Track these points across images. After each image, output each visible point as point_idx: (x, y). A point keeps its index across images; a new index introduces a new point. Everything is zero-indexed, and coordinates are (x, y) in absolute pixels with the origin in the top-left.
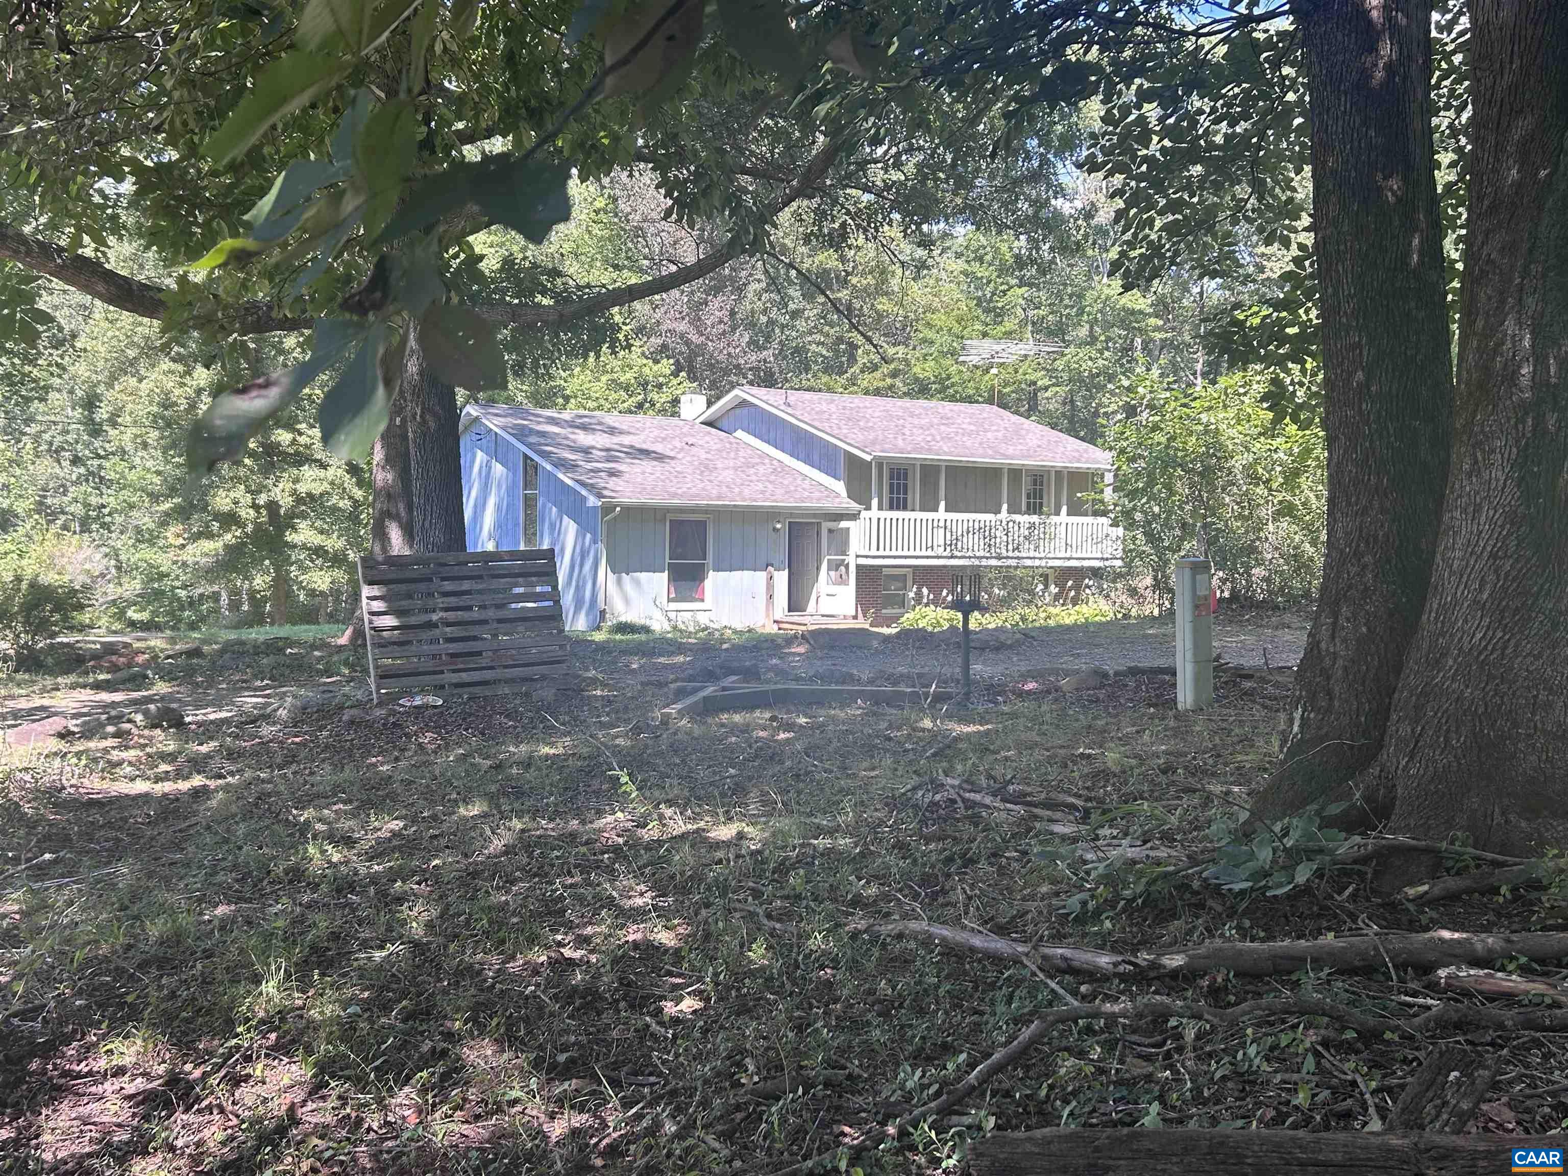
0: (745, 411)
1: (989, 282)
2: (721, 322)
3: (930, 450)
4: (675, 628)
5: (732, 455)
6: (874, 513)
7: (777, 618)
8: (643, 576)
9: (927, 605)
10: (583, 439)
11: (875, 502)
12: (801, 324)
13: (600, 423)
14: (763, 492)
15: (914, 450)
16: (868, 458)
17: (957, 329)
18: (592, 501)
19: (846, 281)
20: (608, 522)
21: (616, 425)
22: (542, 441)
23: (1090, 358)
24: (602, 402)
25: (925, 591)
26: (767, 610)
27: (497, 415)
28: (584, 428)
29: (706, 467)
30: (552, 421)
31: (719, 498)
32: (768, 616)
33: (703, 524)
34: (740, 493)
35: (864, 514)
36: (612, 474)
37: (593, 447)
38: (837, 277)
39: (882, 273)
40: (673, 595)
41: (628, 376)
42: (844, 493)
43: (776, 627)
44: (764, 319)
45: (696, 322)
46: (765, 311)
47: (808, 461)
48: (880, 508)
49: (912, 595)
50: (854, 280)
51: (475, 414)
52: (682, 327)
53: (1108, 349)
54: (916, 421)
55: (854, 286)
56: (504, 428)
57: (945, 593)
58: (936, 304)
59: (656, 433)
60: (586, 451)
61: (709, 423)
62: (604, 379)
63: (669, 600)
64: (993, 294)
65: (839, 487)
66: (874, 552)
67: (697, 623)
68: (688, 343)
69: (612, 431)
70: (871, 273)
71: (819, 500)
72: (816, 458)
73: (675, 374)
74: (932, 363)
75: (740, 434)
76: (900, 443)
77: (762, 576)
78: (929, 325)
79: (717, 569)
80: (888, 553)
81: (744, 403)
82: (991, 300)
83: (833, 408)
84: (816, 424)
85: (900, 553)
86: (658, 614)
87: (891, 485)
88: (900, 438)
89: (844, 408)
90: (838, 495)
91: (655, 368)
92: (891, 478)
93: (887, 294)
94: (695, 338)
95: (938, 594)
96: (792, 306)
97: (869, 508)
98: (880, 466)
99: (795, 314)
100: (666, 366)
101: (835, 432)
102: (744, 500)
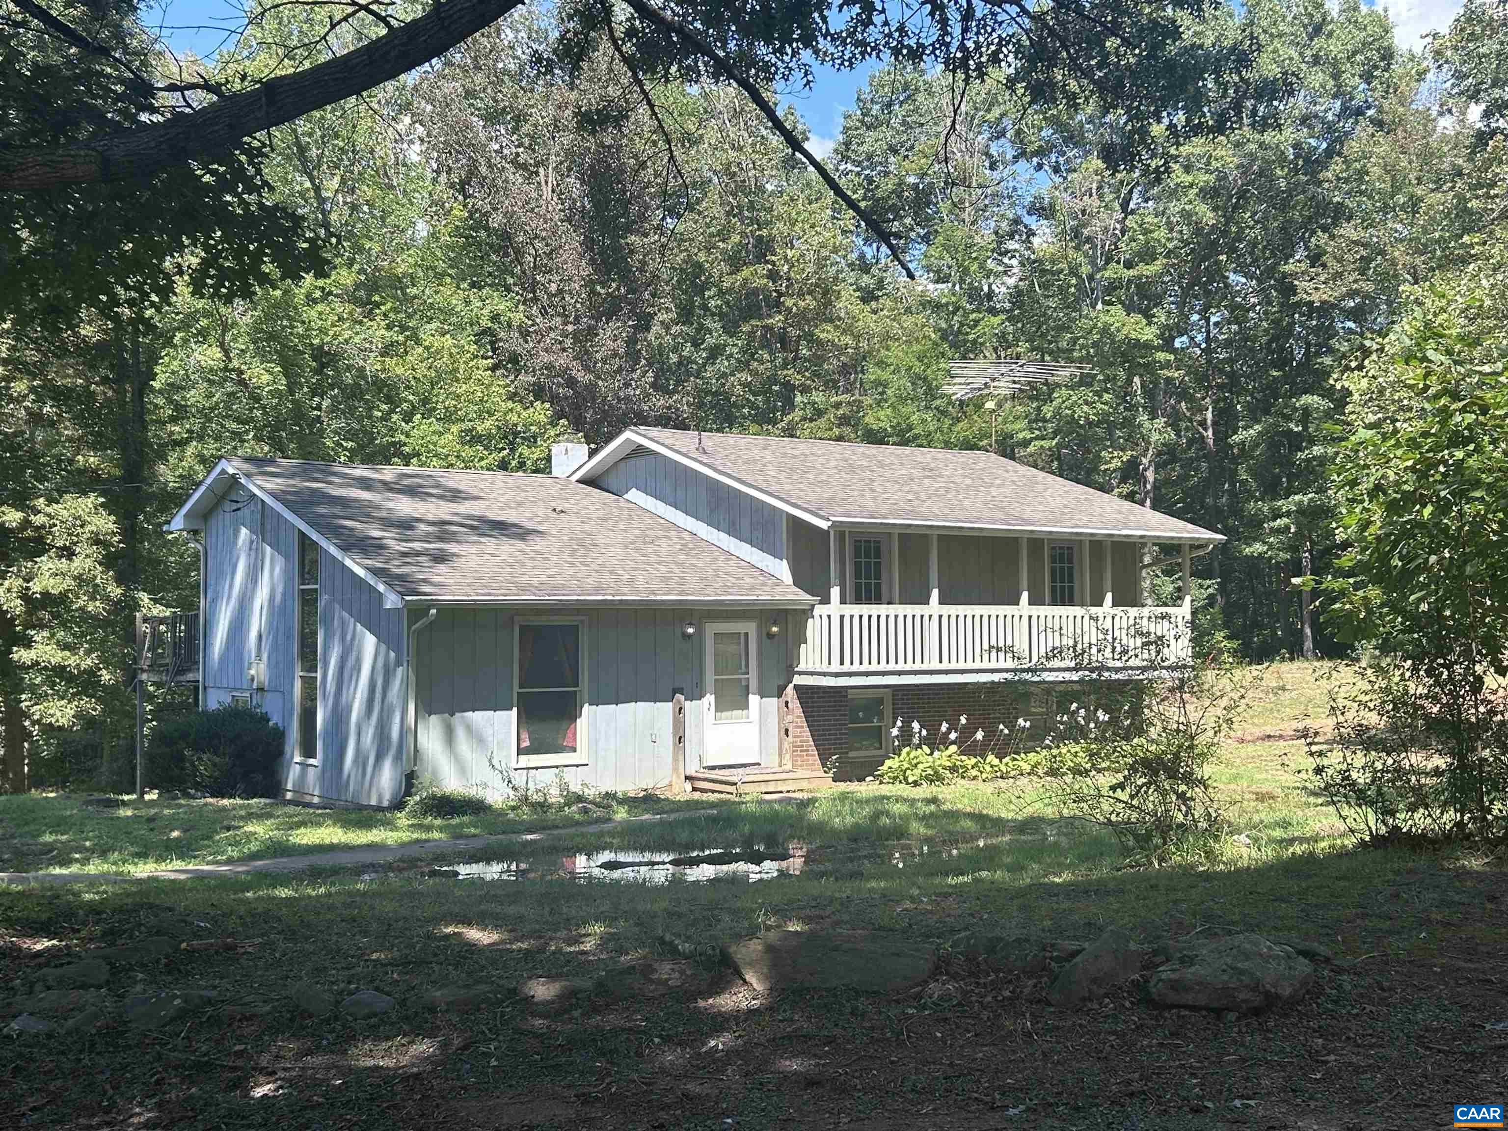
0: (641, 462)
1: (957, 309)
2: (615, 355)
3: (913, 513)
4: (525, 799)
5: (621, 525)
6: (835, 608)
7: (691, 772)
8: (478, 717)
9: (919, 746)
10: (404, 506)
11: (835, 592)
12: (723, 364)
13: (438, 486)
14: (665, 580)
15: (892, 514)
16: (824, 525)
17: (918, 368)
18: (392, 601)
19: (778, 304)
20: (419, 632)
21: (461, 487)
22: (337, 510)
23: (1086, 403)
24: (453, 460)
25: (916, 726)
26: (675, 760)
27: (273, 475)
28: (412, 492)
29: (581, 543)
30: (365, 484)
31: (597, 590)
32: (675, 769)
33: (573, 631)
34: (632, 580)
35: (819, 610)
36: (440, 558)
37: (418, 520)
38: (767, 298)
39: (826, 293)
40: (526, 744)
41: (488, 424)
42: (788, 578)
43: (688, 786)
44: (674, 358)
45: (584, 357)
46: (675, 350)
47: (733, 531)
48: (843, 601)
49: (895, 732)
50: (789, 303)
51: (231, 471)
52: (562, 361)
53: (1106, 390)
54: (888, 473)
55: (789, 310)
56: (273, 494)
57: (944, 727)
58: (896, 330)
59: (510, 495)
60: (406, 525)
61: (590, 481)
62: (454, 429)
63: (519, 752)
64: (962, 324)
65: (782, 570)
66: (835, 667)
67: (564, 787)
68: (571, 382)
69: (455, 495)
70: (810, 293)
71: (752, 588)
72: (745, 523)
73: (553, 424)
74: (889, 411)
75: (634, 495)
76: (871, 504)
77: (667, 708)
78: (882, 364)
79: (595, 702)
80: (856, 667)
81: (639, 451)
82: (959, 331)
83: (768, 455)
84: (744, 476)
85: (874, 667)
86: (497, 781)
87: (857, 565)
88: (868, 494)
89: (785, 455)
90: (779, 582)
91: (524, 414)
92: (857, 554)
93: (831, 321)
94: (581, 376)
95: (933, 729)
96: (710, 341)
97: (826, 601)
98: (841, 536)
99: (715, 352)
100: (541, 412)
101: (773, 488)
102: (638, 593)
